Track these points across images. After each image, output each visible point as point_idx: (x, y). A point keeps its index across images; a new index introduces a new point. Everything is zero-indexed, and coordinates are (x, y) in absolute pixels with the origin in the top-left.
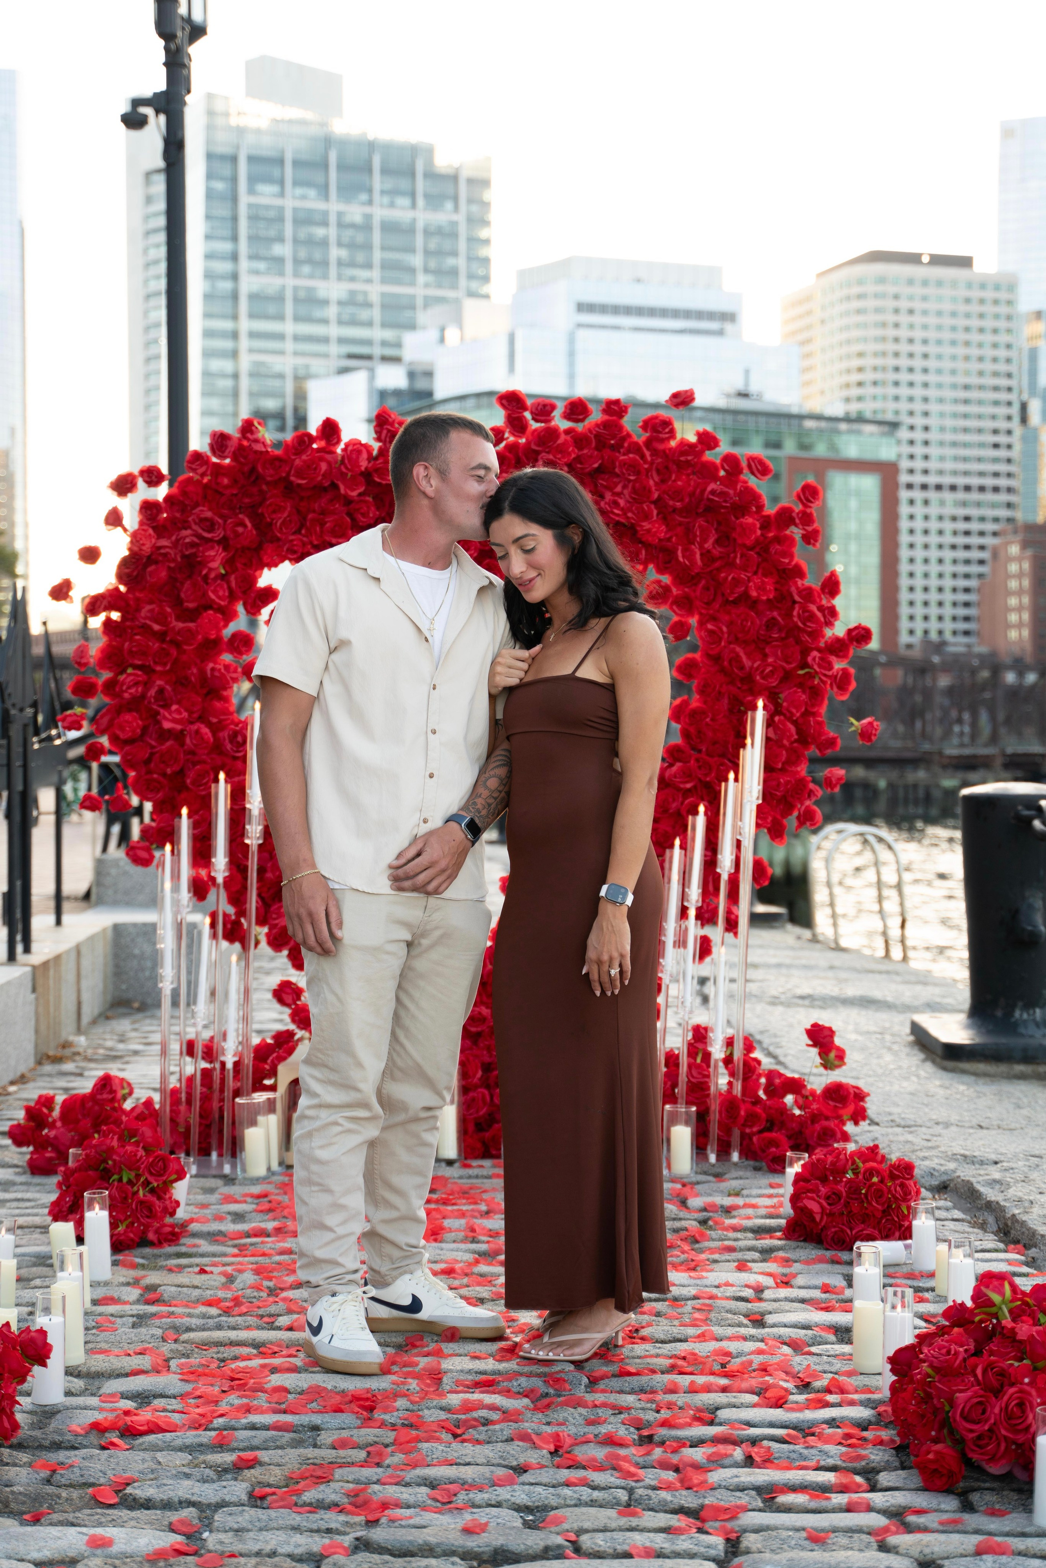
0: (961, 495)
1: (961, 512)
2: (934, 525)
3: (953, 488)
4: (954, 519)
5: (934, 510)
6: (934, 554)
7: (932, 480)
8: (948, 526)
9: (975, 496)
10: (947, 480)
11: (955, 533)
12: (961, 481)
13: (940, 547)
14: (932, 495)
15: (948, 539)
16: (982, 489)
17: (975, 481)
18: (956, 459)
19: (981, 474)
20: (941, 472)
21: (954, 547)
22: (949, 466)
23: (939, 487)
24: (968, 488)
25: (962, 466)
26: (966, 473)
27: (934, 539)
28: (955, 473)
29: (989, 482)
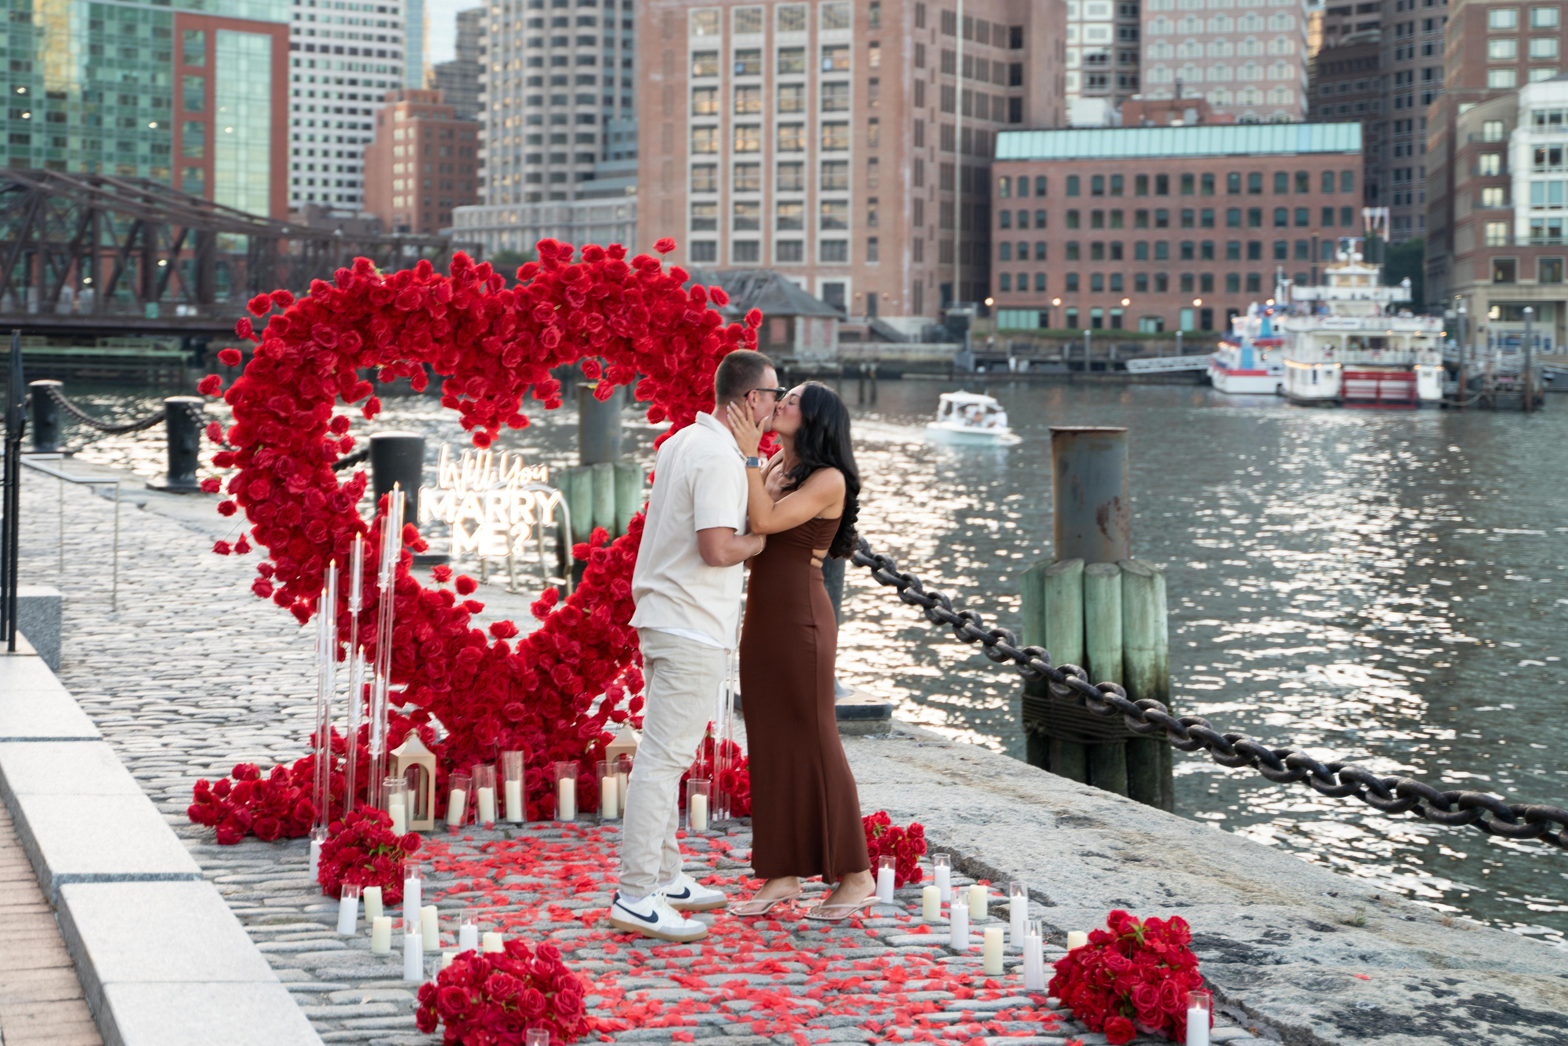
0: (347, 58)
1: (347, 75)
2: (319, 88)
3: (339, 50)
4: (340, 82)
5: (320, 73)
6: (319, 117)
7: (318, 41)
8: (334, 88)
9: (360, 60)
10: (333, 42)
11: (341, 96)
12: (347, 43)
13: (326, 110)
14: (317, 56)
15: (334, 102)
16: (368, 53)
17: (361, 45)
18: (342, 21)
19: (368, 38)
20: (327, 34)
21: (339, 111)
22: (335, 27)
23: (325, 49)
24: (354, 51)
25: (348, 29)
26: (351, 36)
27: (319, 102)
28: (341, 35)
29: (375, 46)
